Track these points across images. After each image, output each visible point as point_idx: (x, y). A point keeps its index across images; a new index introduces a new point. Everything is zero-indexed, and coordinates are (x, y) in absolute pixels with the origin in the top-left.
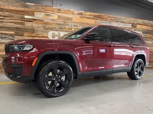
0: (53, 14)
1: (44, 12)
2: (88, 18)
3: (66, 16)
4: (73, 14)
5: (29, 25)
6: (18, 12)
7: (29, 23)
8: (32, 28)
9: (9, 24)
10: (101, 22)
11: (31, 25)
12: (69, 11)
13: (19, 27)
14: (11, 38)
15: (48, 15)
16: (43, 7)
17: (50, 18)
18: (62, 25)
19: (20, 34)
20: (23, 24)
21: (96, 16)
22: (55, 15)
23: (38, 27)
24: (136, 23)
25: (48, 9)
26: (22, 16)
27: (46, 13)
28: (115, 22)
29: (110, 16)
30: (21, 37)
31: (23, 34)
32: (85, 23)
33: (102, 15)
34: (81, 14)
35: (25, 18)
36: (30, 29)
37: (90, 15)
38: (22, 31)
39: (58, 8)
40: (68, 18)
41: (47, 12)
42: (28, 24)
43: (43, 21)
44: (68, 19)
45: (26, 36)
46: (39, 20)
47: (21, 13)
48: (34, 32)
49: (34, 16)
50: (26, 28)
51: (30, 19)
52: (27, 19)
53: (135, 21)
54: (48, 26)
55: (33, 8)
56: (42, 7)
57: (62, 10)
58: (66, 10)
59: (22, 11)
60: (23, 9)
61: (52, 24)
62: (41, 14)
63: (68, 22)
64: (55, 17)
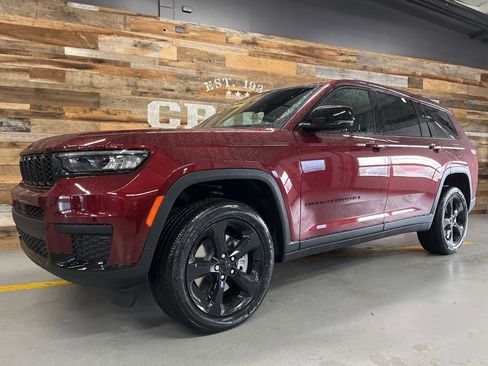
0: (161, 44)
1: (132, 36)
2: (274, 56)
3: (205, 49)
4: (228, 42)
5: (79, 79)
6: (39, 34)
7: (80, 72)
8: (92, 90)
9: (11, 76)
10: (317, 69)
11: (87, 80)
12: (214, 32)
13: (46, 87)
14: (20, 124)
15: (145, 46)
16: (128, 17)
17: (153, 55)
18: (193, 79)
19: (50, 110)
20: (61, 77)
21: (301, 51)
22: (170, 44)
23: (111, 88)
24: (420, 74)
25: (143, 27)
26: (56, 47)
27: (137, 40)
28: (358, 69)
29: (344, 50)
30: (54, 121)
31: (58, 111)
32: (265, 73)
33: (320, 46)
34: (254, 43)
35: (65, 57)
36: (86, 94)
37: (282, 47)
38: (58, 101)
39: (178, 22)
40: (212, 55)
41: (140, 34)
42: (77, 78)
43: (127, 64)
44: (211, 58)
45: (73, 119)
46: (116, 63)
47: (51, 37)
48: (97, 104)
49: (96, 48)
50: (70, 89)
51: (84, 59)
52: (73, 58)
53: (416, 65)
54: (145, 84)
55: (92, 22)
56: (125, 19)
57: (193, 31)
58: (203, 31)
59: (56, 33)
60: (57, 25)
61: (159, 75)
62: (120, 42)
63: (213, 70)
64: (168, 51)
